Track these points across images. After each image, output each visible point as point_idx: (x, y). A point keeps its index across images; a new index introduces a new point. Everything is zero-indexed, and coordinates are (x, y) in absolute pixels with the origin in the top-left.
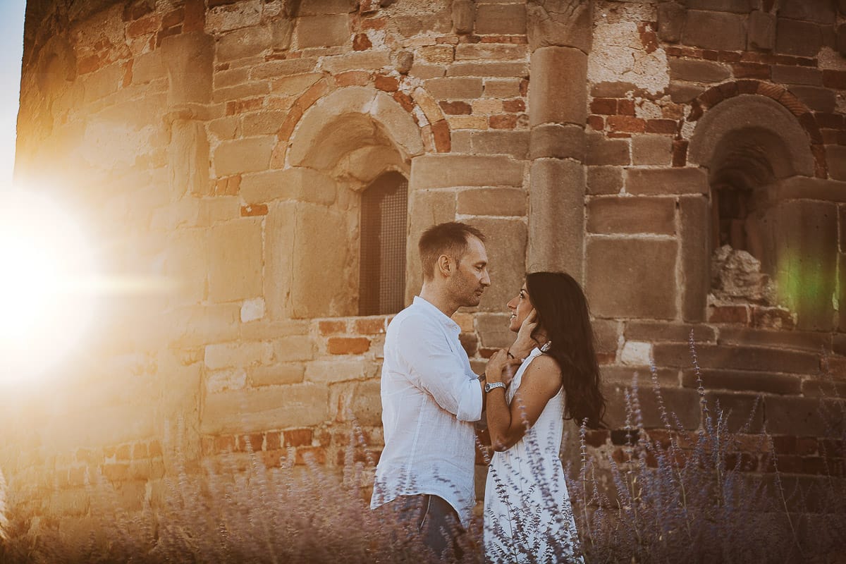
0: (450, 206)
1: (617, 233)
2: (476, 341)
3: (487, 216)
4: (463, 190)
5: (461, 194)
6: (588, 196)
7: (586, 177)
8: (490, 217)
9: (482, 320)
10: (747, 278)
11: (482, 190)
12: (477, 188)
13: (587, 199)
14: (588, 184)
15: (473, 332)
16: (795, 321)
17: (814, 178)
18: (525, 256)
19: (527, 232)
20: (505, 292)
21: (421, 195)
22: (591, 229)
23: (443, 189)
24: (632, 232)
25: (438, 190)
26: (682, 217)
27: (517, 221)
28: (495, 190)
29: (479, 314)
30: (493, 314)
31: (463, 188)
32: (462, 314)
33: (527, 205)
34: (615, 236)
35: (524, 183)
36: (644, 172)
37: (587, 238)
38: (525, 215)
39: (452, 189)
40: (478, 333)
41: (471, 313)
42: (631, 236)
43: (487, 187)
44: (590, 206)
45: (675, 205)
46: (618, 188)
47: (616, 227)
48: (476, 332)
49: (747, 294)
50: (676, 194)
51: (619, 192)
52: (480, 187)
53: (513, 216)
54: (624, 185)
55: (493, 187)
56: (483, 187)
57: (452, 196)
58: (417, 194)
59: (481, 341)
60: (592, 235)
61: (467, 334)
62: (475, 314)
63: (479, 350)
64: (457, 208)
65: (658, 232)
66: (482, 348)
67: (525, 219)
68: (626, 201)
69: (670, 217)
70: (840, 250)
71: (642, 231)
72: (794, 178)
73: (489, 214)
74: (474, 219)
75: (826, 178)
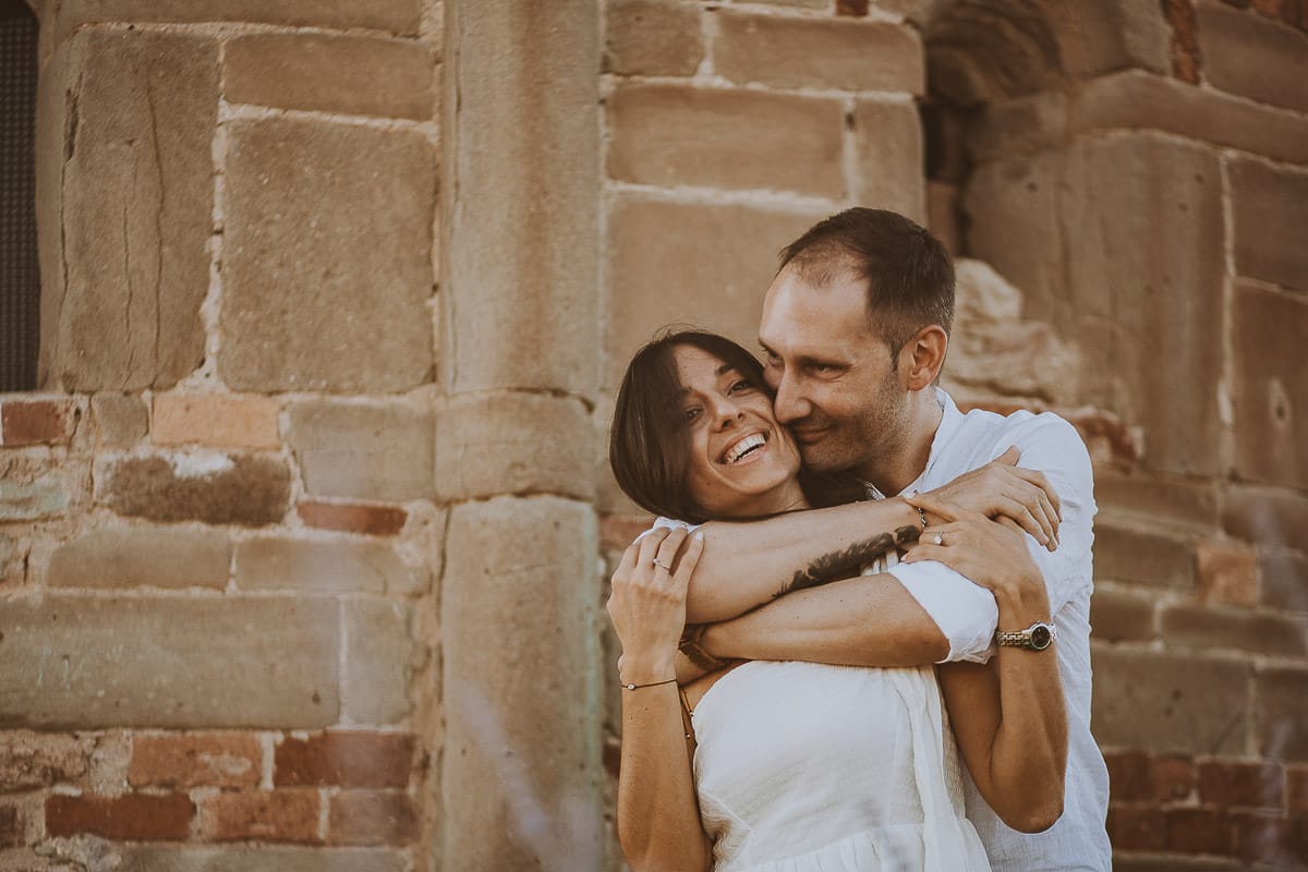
0: (200, 76)
1: (690, 183)
2: (286, 477)
3: (314, 114)
4: (240, 34)
5: (235, 45)
6: (609, 77)
7: (603, 23)
8: (326, 117)
9: (306, 417)
10: (992, 332)
11: (301, 38)
12: (285, 30)
13: (608, 84)
14: (609, 43)
15: (278, 449)
16: (1139, 449)
17: (1171, 81)
18: (430, 235)
19: (436, 167)
20: (372, 335)
21: (111, 39)
22: (620, 169)
23: (180, 28)
24: (733, 183)
25: (162, 28)
26: (864, 151)
27: (405, 133)
28: (337, 39)
29: (296, 398)
30: (336, 400)
31: (240, 29)
32: (240, 397)
33: (435, 89)
34: (687, 194)
35: (424, 26)
36: (763, 23)
37: (608, 196)
38: (429, 117)
39: (209, 29)
40: (294, 453)
41: (270, 394)
42: (730, 197)
43: (315, 30)
44: (617, 106)
45: (843, 120)
46: (692, 61)
47: (689, 168)
48: (286, 452)
49: (997, 374)
50: (845, 89)
51: (694, 72)
52: (293, 30)
53: (394, 117)
54: (710, 55)
55: (333, 33)
56: (304, 30)
57: (209, 48)
58: (94, 36)
59: (302, 477)
60: (622, 186)
61: (257, 456)
62: (284, 399)
63: (296, 502)
64: (222, 84)
65: (803, 188)
66: (304, 497)
67: (430, 129)
68: (715, 101)
69: (833, 152)
70: (1231, 268)
71: (759, 183)
72: (1124, 76)
73: (322, 108)
74: (276, 119)
75: (1196, 81)
